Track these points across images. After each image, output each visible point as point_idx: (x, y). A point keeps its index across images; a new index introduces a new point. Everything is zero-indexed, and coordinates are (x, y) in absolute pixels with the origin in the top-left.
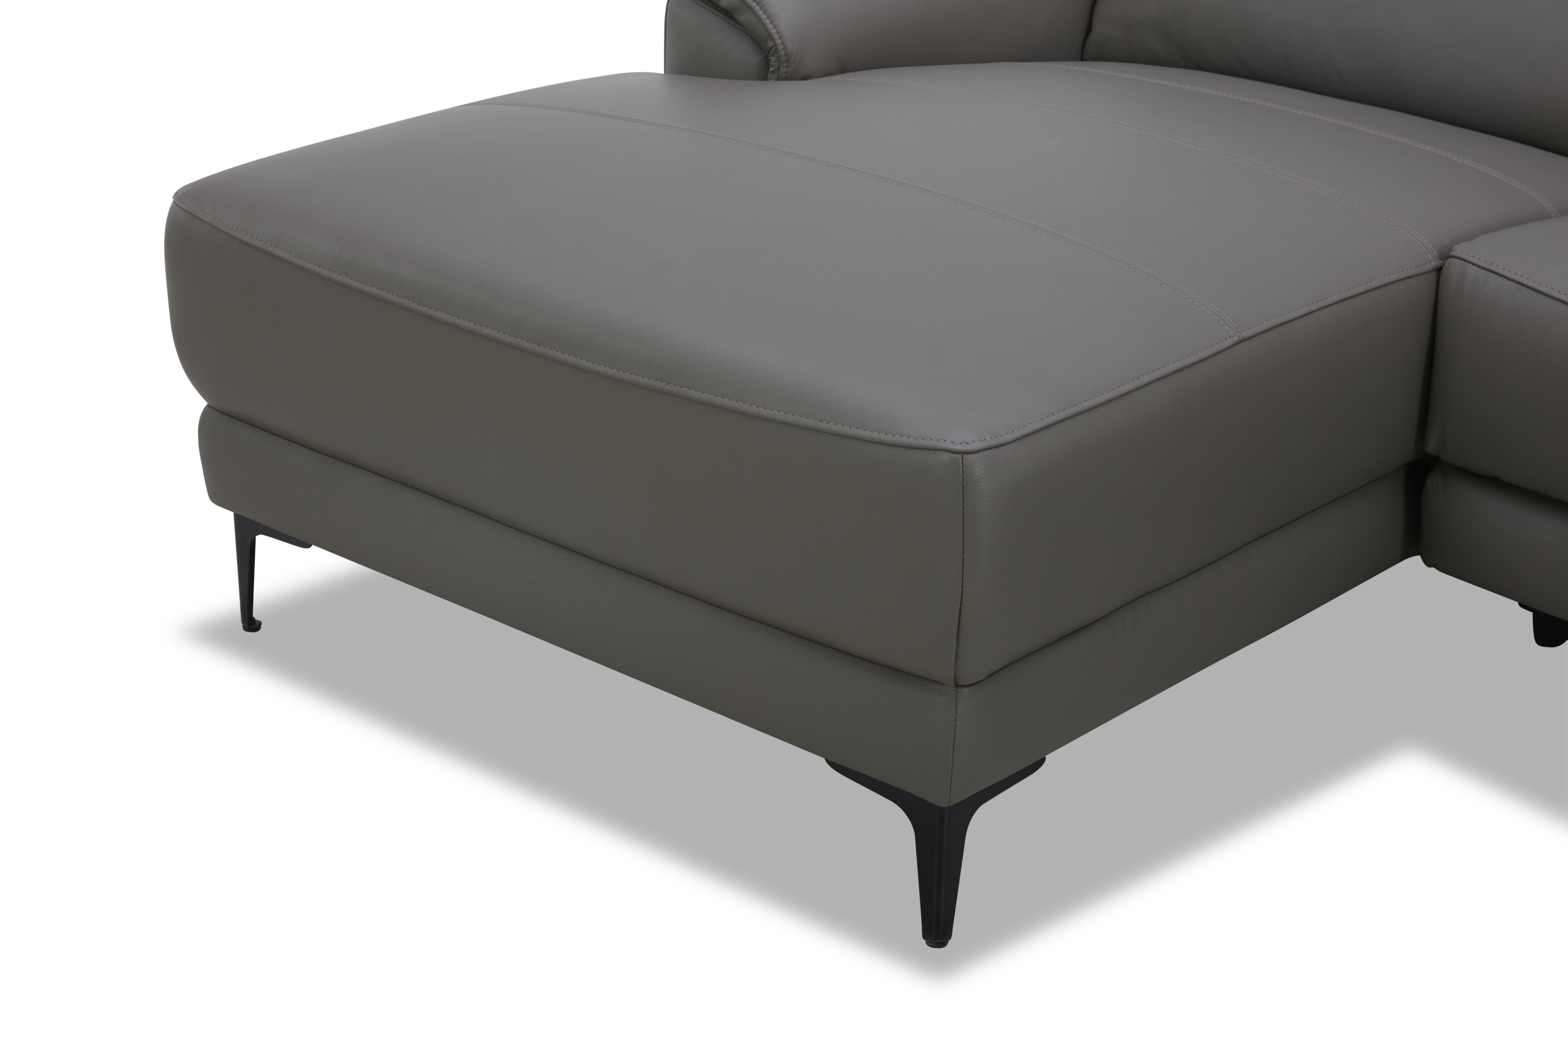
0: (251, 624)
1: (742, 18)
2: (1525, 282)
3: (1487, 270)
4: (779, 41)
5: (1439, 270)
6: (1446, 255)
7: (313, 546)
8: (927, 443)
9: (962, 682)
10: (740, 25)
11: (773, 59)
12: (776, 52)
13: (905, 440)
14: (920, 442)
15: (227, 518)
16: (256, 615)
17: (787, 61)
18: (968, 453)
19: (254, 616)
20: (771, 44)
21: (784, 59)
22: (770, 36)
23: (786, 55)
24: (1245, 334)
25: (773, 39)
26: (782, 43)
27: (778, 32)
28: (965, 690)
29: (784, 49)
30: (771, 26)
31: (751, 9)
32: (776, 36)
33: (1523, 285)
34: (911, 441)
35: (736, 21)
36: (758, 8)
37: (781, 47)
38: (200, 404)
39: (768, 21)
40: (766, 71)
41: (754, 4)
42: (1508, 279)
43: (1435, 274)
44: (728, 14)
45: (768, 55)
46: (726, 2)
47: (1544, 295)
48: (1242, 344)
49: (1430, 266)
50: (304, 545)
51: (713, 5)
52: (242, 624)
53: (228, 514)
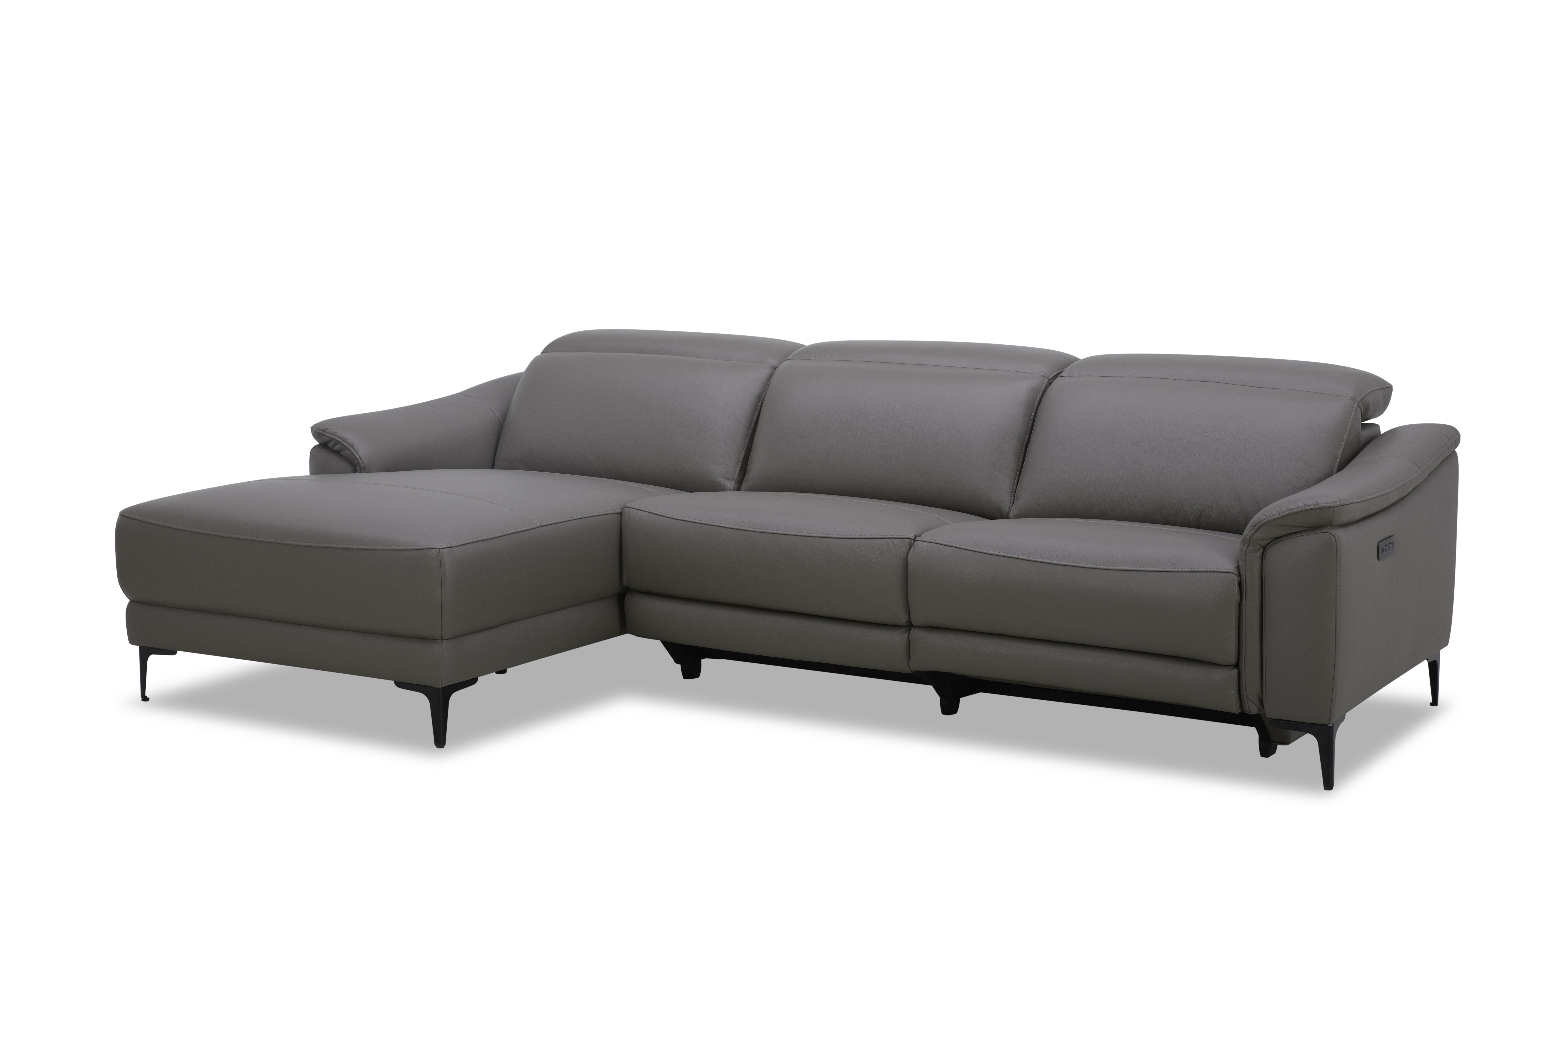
0: (145, 698)
1: (344, 453)
2: (651, 511)
3: (637, 510)
4: (360, 460)
5: (621, 513)
6: (624, 508)
7: (178, 652)
8: (427, 547)
9: (444, 638)
10: (343, 456)
11: (358, 468)
12: (359, 465)
13: (420, 547)
14: (424, 547)
16: (147, 694)
17: (364, 468)
18: (441, 549)
19: (146, 695)
20: (357, 462)
21: (363, 467)
22: (356, 459)
23: (363, 466)
24: (542, 524)
25: (358, 460)
26: (362, 461)
27: (359, 457)
28: (445, 641)
29: (363, 463)
30: (356, 455)
32: (359, 459)
33: (650, 513)
34: (422, 547)
35: (341, 455)
36: (351, 448)
37: (361, 463)
38: (126, 600)
39: (355, 453)
40: (355, 471)
41: (349, 447)
42: (645, 511)
43: (619, 515)
44: (338, 453)
45: (355, 466)
46: (336, 448)
47: (660, 515)
48: (542, 527)
49: (617, 512)
50: (173, 653)
51: (331, 450)
52: (141, 699)
53: (137, 648)
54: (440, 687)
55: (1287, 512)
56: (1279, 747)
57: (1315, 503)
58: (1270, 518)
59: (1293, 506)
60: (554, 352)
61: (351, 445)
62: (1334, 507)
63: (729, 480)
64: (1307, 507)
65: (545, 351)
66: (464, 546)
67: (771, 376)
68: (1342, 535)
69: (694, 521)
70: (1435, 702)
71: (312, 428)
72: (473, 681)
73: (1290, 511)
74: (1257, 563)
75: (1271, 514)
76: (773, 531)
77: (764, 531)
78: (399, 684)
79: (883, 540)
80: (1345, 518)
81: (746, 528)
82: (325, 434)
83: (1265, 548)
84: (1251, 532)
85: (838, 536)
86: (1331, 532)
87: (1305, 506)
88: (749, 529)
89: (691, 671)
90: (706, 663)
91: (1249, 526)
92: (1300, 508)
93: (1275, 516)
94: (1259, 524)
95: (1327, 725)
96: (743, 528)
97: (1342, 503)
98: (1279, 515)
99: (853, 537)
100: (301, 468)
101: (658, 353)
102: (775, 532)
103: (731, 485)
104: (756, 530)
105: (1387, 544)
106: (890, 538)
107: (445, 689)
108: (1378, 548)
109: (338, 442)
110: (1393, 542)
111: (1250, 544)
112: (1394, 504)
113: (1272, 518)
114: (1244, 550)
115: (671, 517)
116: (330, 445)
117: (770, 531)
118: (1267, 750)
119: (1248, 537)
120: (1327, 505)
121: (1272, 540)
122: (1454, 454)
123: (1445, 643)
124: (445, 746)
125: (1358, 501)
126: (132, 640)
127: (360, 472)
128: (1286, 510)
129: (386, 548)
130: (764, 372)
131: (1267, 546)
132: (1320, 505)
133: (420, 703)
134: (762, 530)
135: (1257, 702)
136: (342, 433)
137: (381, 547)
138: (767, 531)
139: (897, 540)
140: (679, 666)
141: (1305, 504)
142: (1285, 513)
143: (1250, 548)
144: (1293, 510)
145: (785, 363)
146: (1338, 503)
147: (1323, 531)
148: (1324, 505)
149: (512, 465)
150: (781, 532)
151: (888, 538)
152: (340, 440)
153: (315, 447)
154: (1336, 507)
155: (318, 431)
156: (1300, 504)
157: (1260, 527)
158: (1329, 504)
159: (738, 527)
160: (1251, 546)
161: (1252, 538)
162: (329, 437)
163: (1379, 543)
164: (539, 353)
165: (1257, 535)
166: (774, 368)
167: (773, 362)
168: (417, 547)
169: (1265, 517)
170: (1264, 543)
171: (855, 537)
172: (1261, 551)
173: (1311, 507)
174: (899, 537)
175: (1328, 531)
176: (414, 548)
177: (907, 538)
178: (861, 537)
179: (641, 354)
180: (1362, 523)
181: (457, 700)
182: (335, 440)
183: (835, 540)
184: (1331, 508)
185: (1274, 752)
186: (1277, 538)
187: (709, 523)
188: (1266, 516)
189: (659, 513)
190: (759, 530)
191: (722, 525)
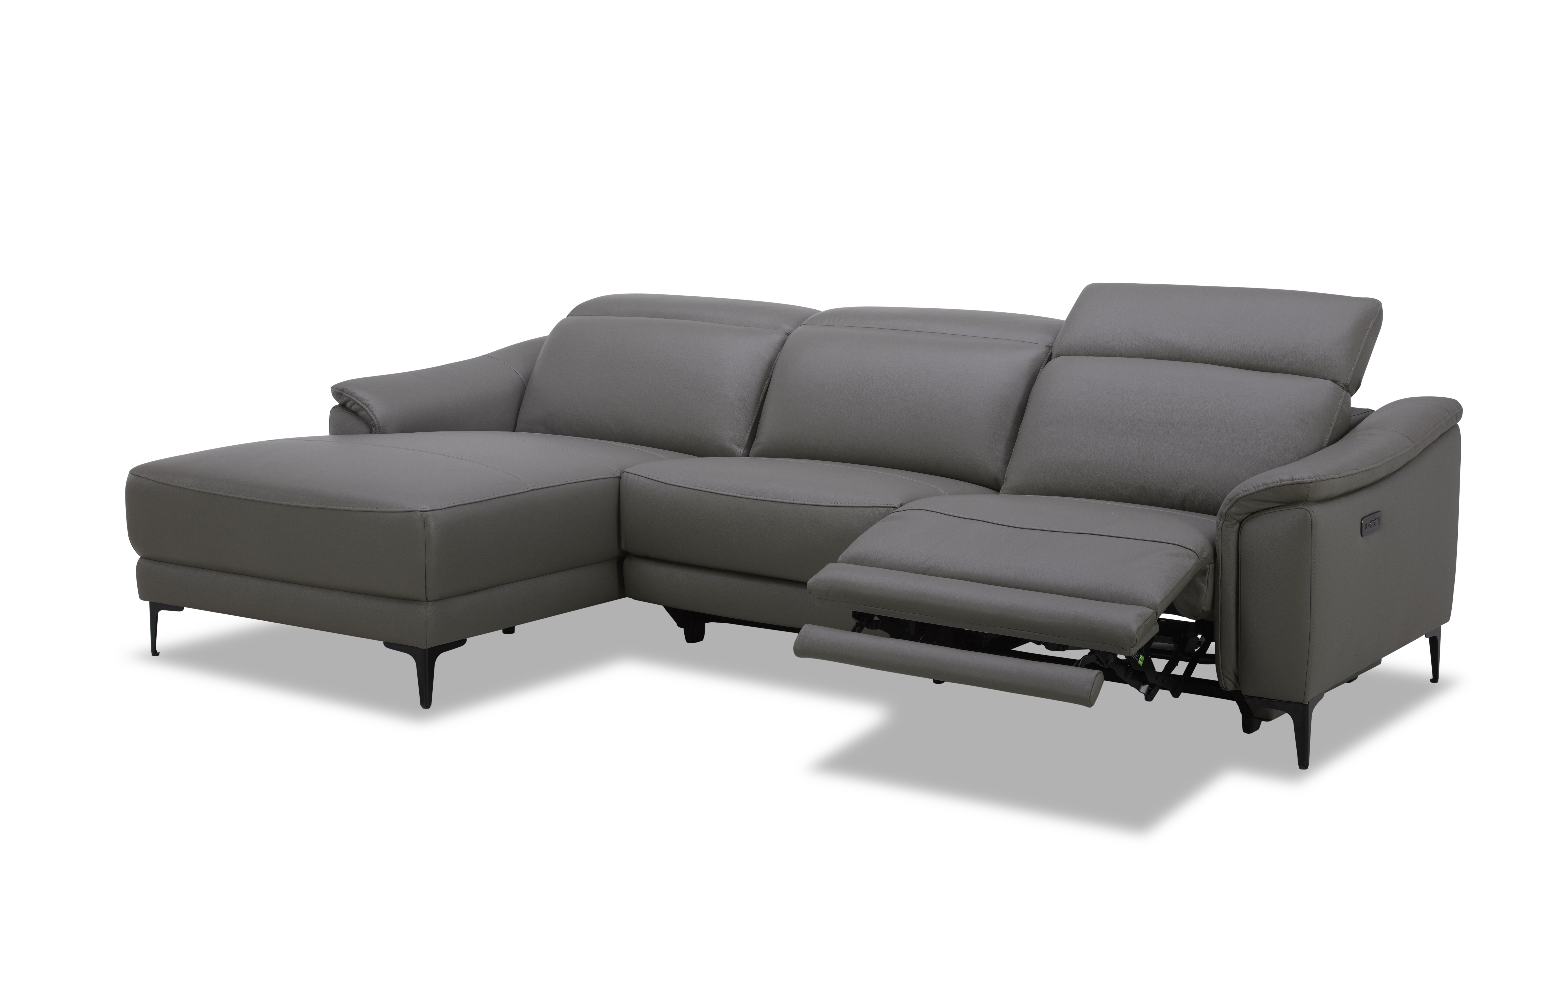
0: (155, 653)
1: (361, 413)
2: (647, 476)
3: (635, 475)
5: (620, 477)
6: (622, 472)
7: (185, 607)
9: (429, 600)
10: (360, 417)
11: (374, 429)
12: (375, 425)
13: (405, 510)
14: (410, 509)
15: (146, 604)
16: (158, 649)
17: (379, 429)
18: (426, 511)
19: (156, 649)
20: (372, 423)
22: (372, 419)
23: (378, 426)
24: (535, 488)
25: (373, 421)
27: (375, 418)
28: (430, 603)
29: (378, 424)
30: (372, 415)
31: (364, 409)
32: (375, 419)
33: (647, 478)
34: (407, 510)
35: (358, 415)
36: (367, 409)
37: (376, 421)
38: (137, 557)
39: (371, 414)
40: (371, 432)
41: (365, 407)
42: (642, 477)
43: (618, 479)
44: (355, 413)
45: (372, 427)
46: (354, 408)
47: (656, 481)
48: (534, 491)
49: (615, 476)
50: (180, 609)
51: (349, 410)
52: (151, 653)
53: (147, 604)
54: (425, 647)
55: (1262, 487)
56: (1263, 723)
57: (1291, 478)
58: (1245, 493)
59: (1268, 481)
60: (579, 315)
61: (367, 406)
62: (1309, 483)
63: (739, 445)
64: (1283, 483)
65: (572, 314)
66: (450, 509)
67: (783, 343)
68: (1318, 511)
69: (688, 487)
70: (1435, 679)
71: (332, 388)
72: (462, 642)
73: (1265, 486)
74: (1233, 538)
75: (1247, 489)
76: (763, 498)
77: (755, 497)
78: (388, 645)
79: (869, 508)
80: (1323, 493)
81: (738, 495)
82: (344, 393)
83: (1241, 523)
84: (1227, 507)
85: (825, 504)
86: (1306, 508)
87: (1281, 481)
88: (740, 496)
89: (694, 635)
90: (710, 627)
91: (1226, 501)
92: (1276, 484)
93: (1251, 491)
94: (1235, 499)
95: (1302, 704)
96: (735, 495)
97: (1318, 479)
98: (1254, 490)
99: (840, 505)
100: (321, 428)
101: (677, 317)
102: (766, 499)
103: (740, 450)
104: (747, 497)
105: (1372, 519)
106: (876, 507)
107: (430, 650)
108: (1361, 523)
109: (355, 403)
110: (1380, 518)
111: (1227, 518)
112: (1383, 479)
113: (1248, 492)
114: (1220, 525)
115: (667, 482)
116: (348, 405)
117: (761, 498)
118: (1250, 725)
119: (1224, 512)
120: (1302, 480)
121: (1248, 515)
122: (1456, 429)
123: (1446, 619)
124: (431, 707)
125: (1338, 476)
126: (143, 597)
127: (375, 433)
128: (1261, 484)
129: (373, 509)
130: (777, 338)
131: (1243, 520)
132: (1295, 481)
133: (407, 664)
134: (753, 497)
135: (1233, 678)
136: (360, 393)
137: (368, 509)
138: (758, 498)
139: (883, 508)
140: (682, 629)
141: (1280, 479)
142: (1260, 488)
143: (1226, 523)
144: (1268, 485)
145: (799, 328)
146: (1314, 479)
147: (1299, 507)
148: (1299, 480)
149: (535, 427)
150: (771, 499)
151: (874, 507)
152: (357, 400)
153: (334, 407)
154: (1312, 483)
155: (338, 391)
156: (1276, 479)
157: (1236, 502)
158: (1305, 480)
159: (730, 494)
160: (1228, 521)
161: (1228, 513)
162: (347, 397)
163: (1362, 518)
164: (565, 316)
165: (1233, 510)
166: (788, 334)
167: (787, 327)
168: (402, 510)
169: (1241, 492)
170: (1240, 518)
171: (842, 505)
172: (1237, 526)
173: (1286, 482)
174: (884, 506)
175: (1304, 507)
176: (400, 510)
177: (892, 507)
178: (848, 505)
179: (661, 319)
180: (1343, 500)
181: (444, 662)
182: (353, 400)
183: (822, 508)
184: (1307, 483)
185: (1257, 728)
186: (1254, 513)
187: (703, 489)
188: (1242, 490)
189: (655, 479)
190: (750, 497)
191: (715, 491)
